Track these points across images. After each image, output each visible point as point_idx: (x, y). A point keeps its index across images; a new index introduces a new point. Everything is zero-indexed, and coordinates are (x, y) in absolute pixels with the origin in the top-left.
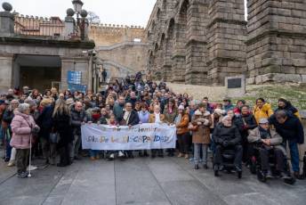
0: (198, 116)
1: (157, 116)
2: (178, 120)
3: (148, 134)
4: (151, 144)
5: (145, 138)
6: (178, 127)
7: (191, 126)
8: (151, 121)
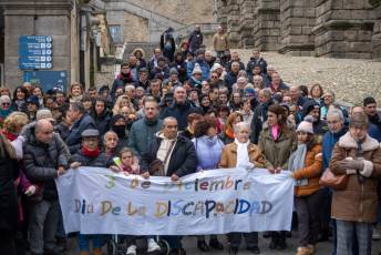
0: (347, 151)
1: (242, 149)
2: (299, 158)
3: (221, 196)
4: (227, 222)
5: (211, 207)
6: (299, 178)
7: (328, 176)
8: (226, 162)
